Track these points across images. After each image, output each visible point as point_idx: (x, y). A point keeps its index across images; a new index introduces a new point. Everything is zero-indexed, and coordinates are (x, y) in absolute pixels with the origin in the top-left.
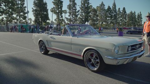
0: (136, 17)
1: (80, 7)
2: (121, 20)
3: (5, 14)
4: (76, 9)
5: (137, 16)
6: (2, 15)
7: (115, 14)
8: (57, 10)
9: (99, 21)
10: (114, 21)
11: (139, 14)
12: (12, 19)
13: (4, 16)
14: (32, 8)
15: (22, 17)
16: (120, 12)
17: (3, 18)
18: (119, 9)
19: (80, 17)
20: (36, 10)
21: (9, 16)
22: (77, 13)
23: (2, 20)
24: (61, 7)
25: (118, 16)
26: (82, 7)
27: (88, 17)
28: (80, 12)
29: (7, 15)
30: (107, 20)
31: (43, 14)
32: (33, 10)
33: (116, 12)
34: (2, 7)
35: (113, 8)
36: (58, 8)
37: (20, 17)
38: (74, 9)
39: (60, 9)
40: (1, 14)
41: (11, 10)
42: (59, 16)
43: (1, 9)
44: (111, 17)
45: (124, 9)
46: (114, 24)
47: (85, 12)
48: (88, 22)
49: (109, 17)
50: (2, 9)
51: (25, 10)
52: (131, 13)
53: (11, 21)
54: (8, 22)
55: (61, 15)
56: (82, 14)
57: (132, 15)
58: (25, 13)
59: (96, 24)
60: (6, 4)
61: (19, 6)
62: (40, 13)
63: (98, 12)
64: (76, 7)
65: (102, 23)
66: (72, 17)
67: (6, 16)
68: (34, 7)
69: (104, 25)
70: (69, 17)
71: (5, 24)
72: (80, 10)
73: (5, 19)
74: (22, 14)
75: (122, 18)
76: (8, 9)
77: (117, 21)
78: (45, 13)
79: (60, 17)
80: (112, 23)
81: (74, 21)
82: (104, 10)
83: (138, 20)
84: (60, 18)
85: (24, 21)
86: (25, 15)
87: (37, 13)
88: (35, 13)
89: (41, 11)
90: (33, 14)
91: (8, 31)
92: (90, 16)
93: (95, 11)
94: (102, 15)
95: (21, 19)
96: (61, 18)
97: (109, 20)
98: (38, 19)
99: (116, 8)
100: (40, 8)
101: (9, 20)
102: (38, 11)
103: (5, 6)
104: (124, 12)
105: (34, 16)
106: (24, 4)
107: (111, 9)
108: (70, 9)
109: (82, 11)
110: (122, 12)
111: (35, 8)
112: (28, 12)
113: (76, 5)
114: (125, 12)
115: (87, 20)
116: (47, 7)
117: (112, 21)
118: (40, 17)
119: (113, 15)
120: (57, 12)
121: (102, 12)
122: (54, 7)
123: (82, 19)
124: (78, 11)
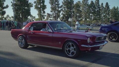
1: (62, 2)
2: (104, 16)
4: (59, 4)
7: (98, 9)
8: (38, 5)
9: (82, 18)
14: (12, 2)
16: (104, 8)
18: (102, 4)
22: (60, 8)
24: (43, 2)
25: (102, 11)
26: (65, 2)
27: (71, 13)
28: (63, 7)
30: (90, 16)
32: (13, 4)
33: (99, 8)
35: (96, 3)
36: (40, 3)
38: (57, 4)
39: (42, 4)
42: (41, 11)
44: (94, 13)
45: (107, 4)
46: (97, 21)
47: (68, 7)
52: (114, 8)
55: (43, 10)
56: (65, 10)
57: (115, 10)
62: (21, 8)
63: (81, 8)
64: (59, 2)
66: (54, 13)
70: (52, 13)
72: (63, 5)
75: (105, 14)
77: (100, 17)
79: (43, 12)
82: (88, 5)
84: (42, 14)
88: (15, 8)
90: (13, 9)
92: (73, 12)
94: (85, 11)
96: (43, 14)
97: (92, 16)
98: (19, 14)
99: (99, 3)
100: (21, 2)
104: (107, 7)
107: (94, 4)
108: (52, 4)
109: (65, 7)
112: (7, 7)
116: (28, 1)
117: (95, 18)
118: (21, 13)
119: (96, 11)
120: (39, 7)
121: (85, 8)
122: (36, 2)
123: (65, 15)
124: (61, 6)
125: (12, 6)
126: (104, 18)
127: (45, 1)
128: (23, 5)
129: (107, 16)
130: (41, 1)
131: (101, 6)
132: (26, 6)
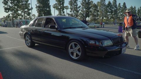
0: (137, 12)
1: (81, 3)
2: (121, 15)
3: (11, 11)
4: (77, 5)
5: (137, 10)
6: (9, 12)
7: (115, 9)
8: (59, 6)
9: (99, 16)
10: (114, 16)
11: (139, 9)
12: (17, 16)
13: (10, 13)
14: (36, 5)
15: (26, 14)
16: (121, 7)
17: (9, 14)
18: (120, 4)
19: (81, 13)
20: (39, 7)
21: (15, 12)
22: (78, 8)
23: (9, 16)
24: (63, 4)
25: (119, 10)
26: (83, 3)
27: (89, 13)
28: (81, 7)
29: (13, 11)
30: (108, 15)
31: (46, 10)
33: (116, 7)
34: (8, 4)
35: (113, 3)
36: (60, 5)
37: (24, 14)
38: (75, 5)
39: (62, 5)
40: (7, 11)
41: (16, 7)
42: (61, 11)
43: (7, 6)
44: (112, 12)
45: (124, 4)
46: (114, 19)
47: (86, 8)
48: (89, 17)
49: (109, 12)
50: (9, 6)
51: (29, 6)
52: (132, 7)
53: (16, 17)
54: (14, 19)
55: (63, 11)
56: (83, 10)
57: (133, 10)
58: (29, 10)
59: (97, 19)
60: (12, 2)
61: (24, 3)
62: (43, 9)
63: (98, 8)
64: (77, 3)
65: (103, 18)
66: (73, 13)
67: (12, 13)
68: (37, 3)
69: (104, 20)
70: (71, 13)
71: (11, 20)
72: (81, 6)
73: (11, 15)
74: (26, 10)
75: (122, 13)
76: (13, 6)
77: (117, 16)
78: (48, 9)
79: (62, 12)
80: (113, 18)
81: (75, 16)
82: (105, 5)
83: (139, 14)
84: (61, 14)
85: (28, 17)
86: (29, 12)
87: (41, 9)
88: (38, 9)
89: (44, 7)
90: (37, 10)
91: (14, 26)
92: (91, 12)
93: (95, 6)
94: (102, 11)
95: (26, 15)
96: (63, 14)
97: (109, 15)
98: (41, 15)
99: (116, 3)
100: (43, 4)
101: (15, 16)
102: (41, 7)
103: (11, 3)
105: (38, 12)
106: (28, 1)
107: (111, 4)
108: (71, 5)
109: (83, 7)
110: (122, 7)
111: (39, 5)
112: (32, 8)
113: (77, 1)
114: (125, 7)
115: (87, 15)
116: (49, 3)
117: (112, 16)
118: (43, 13)
119: (114, 10)
120: (59, 8)
121: (102, 7)
122: (56, 4)
123: (83, 15)
124: (79, 7)
125: (36, 8)
126: (121, 16)
127: (64, 3)
128: (45, 6)
129: (124, 15)
130: (61, 3)
131: (118, 6)
132: (48, 8)
